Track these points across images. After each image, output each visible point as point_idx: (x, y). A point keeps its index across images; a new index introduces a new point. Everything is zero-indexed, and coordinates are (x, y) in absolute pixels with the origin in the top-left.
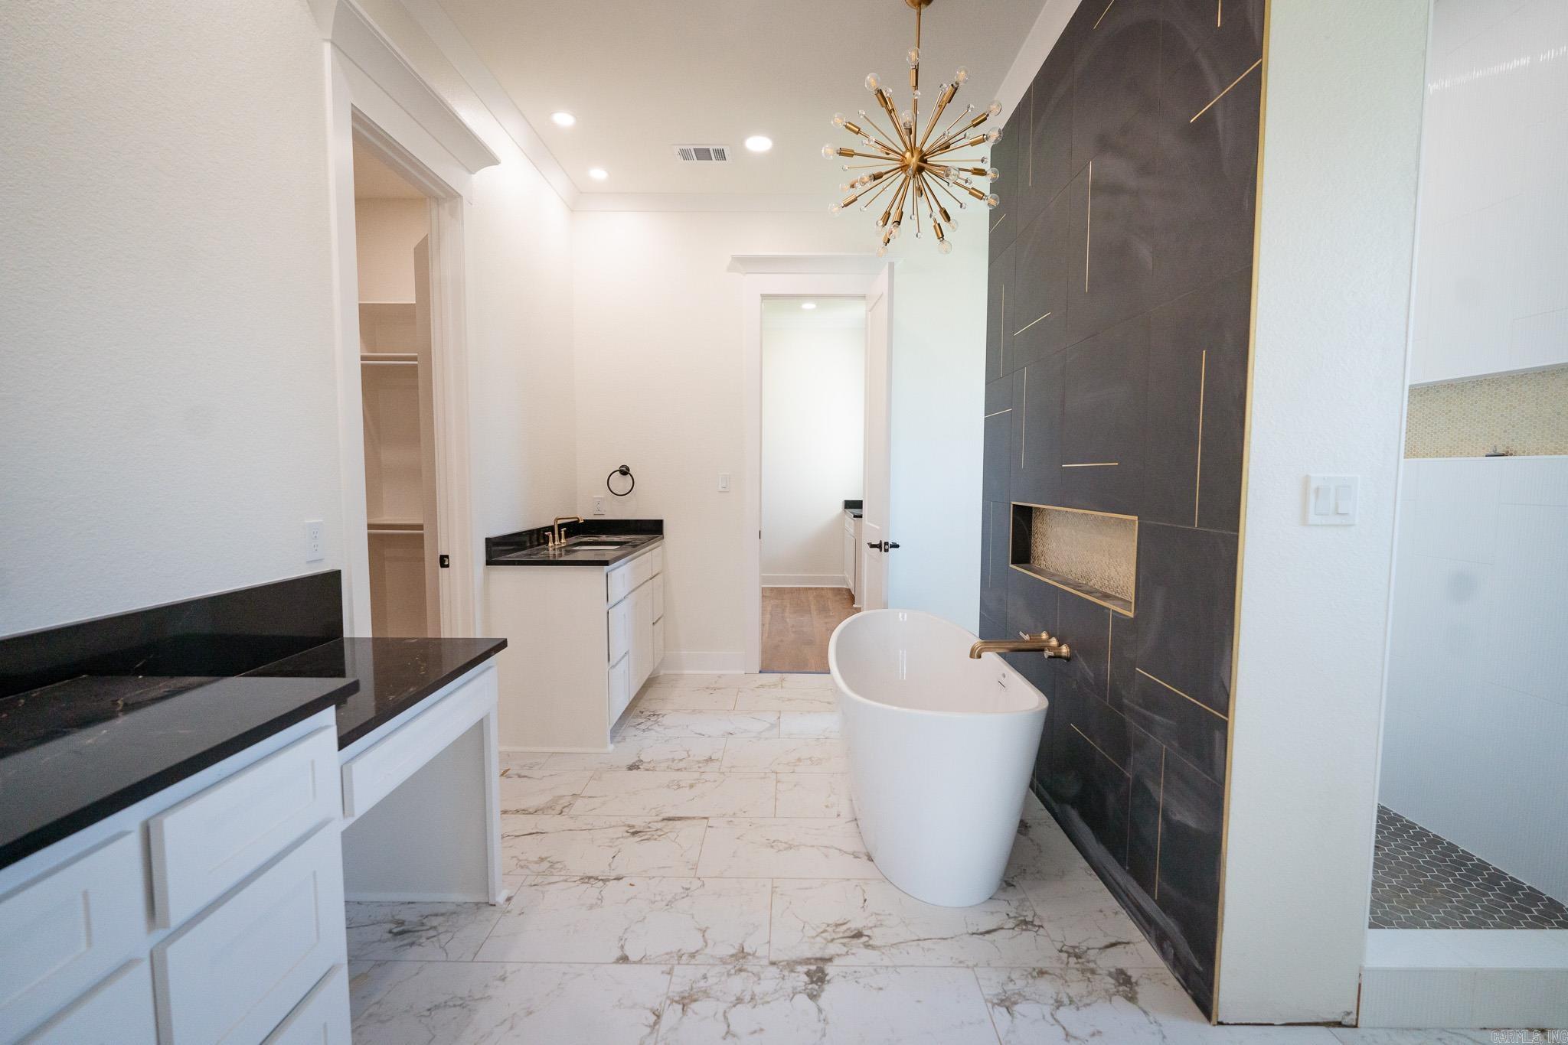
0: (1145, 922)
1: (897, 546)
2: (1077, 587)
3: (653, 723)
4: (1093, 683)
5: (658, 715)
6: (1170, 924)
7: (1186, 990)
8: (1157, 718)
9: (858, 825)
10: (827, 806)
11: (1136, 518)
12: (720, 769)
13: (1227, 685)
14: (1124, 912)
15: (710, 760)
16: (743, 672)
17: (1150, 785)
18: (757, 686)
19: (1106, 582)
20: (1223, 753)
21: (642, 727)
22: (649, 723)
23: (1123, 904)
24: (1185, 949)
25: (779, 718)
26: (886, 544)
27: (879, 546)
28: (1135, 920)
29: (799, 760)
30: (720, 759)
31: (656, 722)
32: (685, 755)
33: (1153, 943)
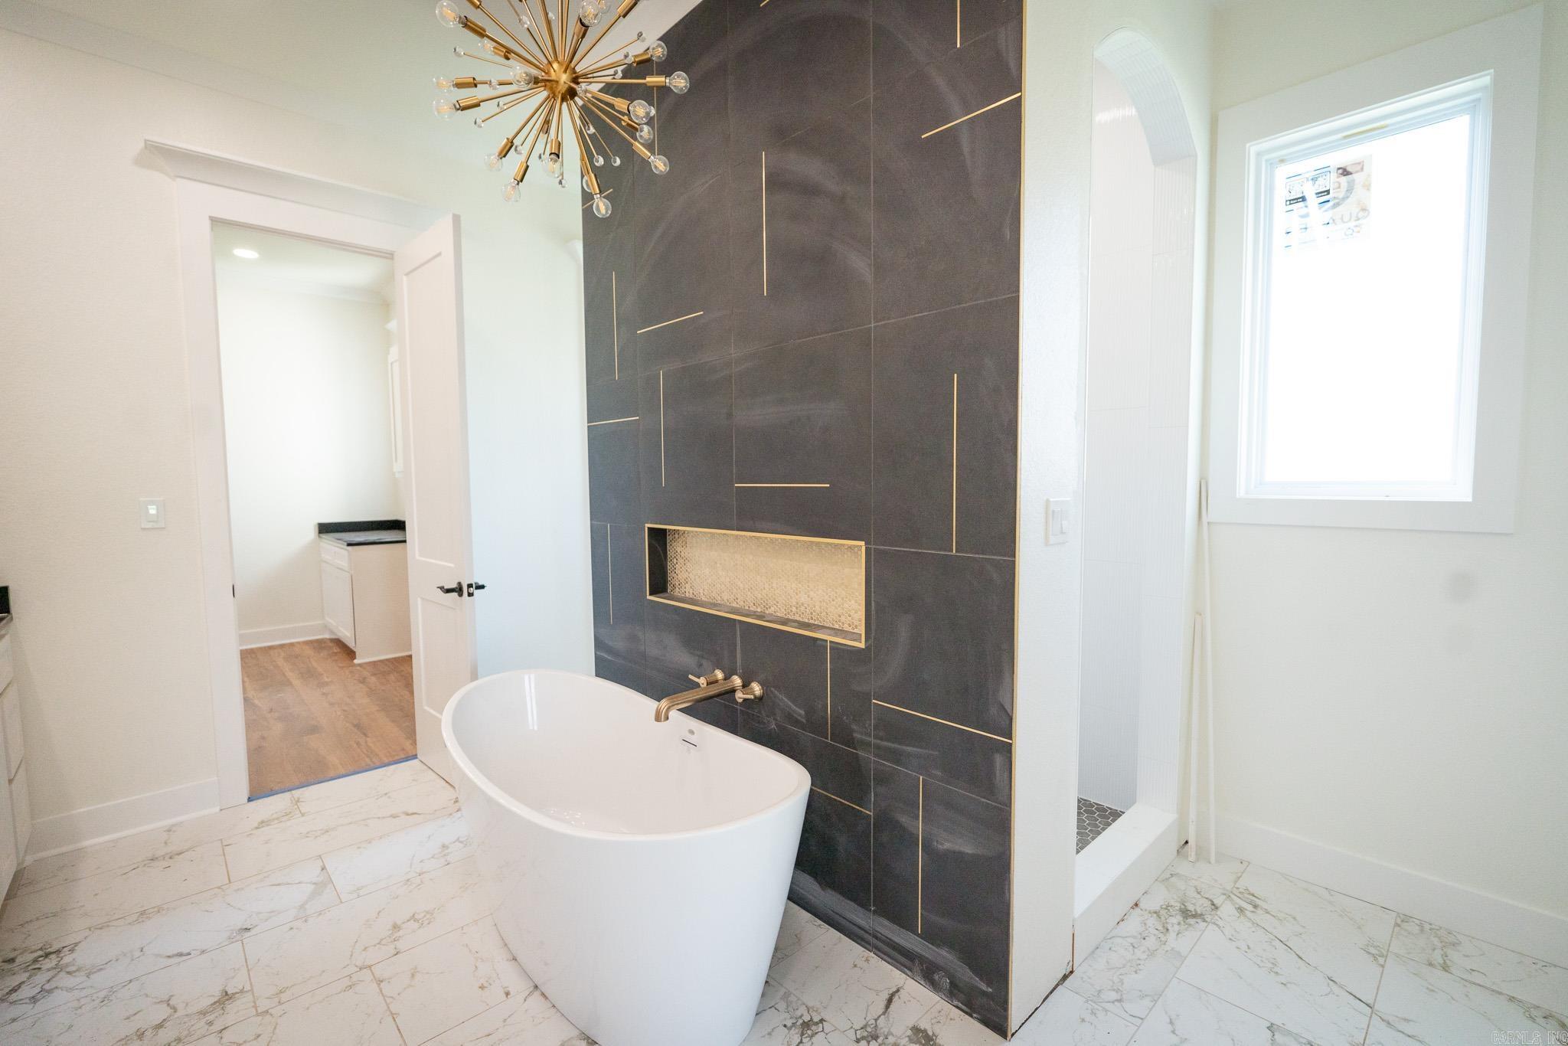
0: (903, 958)
1: (482, 587)
2: (761, 617)
3: (51, 974)
4: (804, 721)
5: (58, 952)
6: (944, 956)
7: (972, 1016)
8: (909, 749)
9: (543, 994)
10: (482, 987)
11: (862, 543)
12: (255, 1007)
13: (1007, 707)
14: (872, 954)
15: (226, 997)
16: (217, 809)
17: (904, 819)
18: (256, 825)
19: (794, 609)
20: (1006, 774)
21: (26, 992)
22: (41, 978)
23: (868, 946)
24: (966, 975)
25: (323, 868)
26: (470, 586)
27: (459, 590)
28: (889, 960)
29: (396, 927)
30: (248, 987)
31: (59, 968)
32: (163, 1012)
33: (918, 978)
